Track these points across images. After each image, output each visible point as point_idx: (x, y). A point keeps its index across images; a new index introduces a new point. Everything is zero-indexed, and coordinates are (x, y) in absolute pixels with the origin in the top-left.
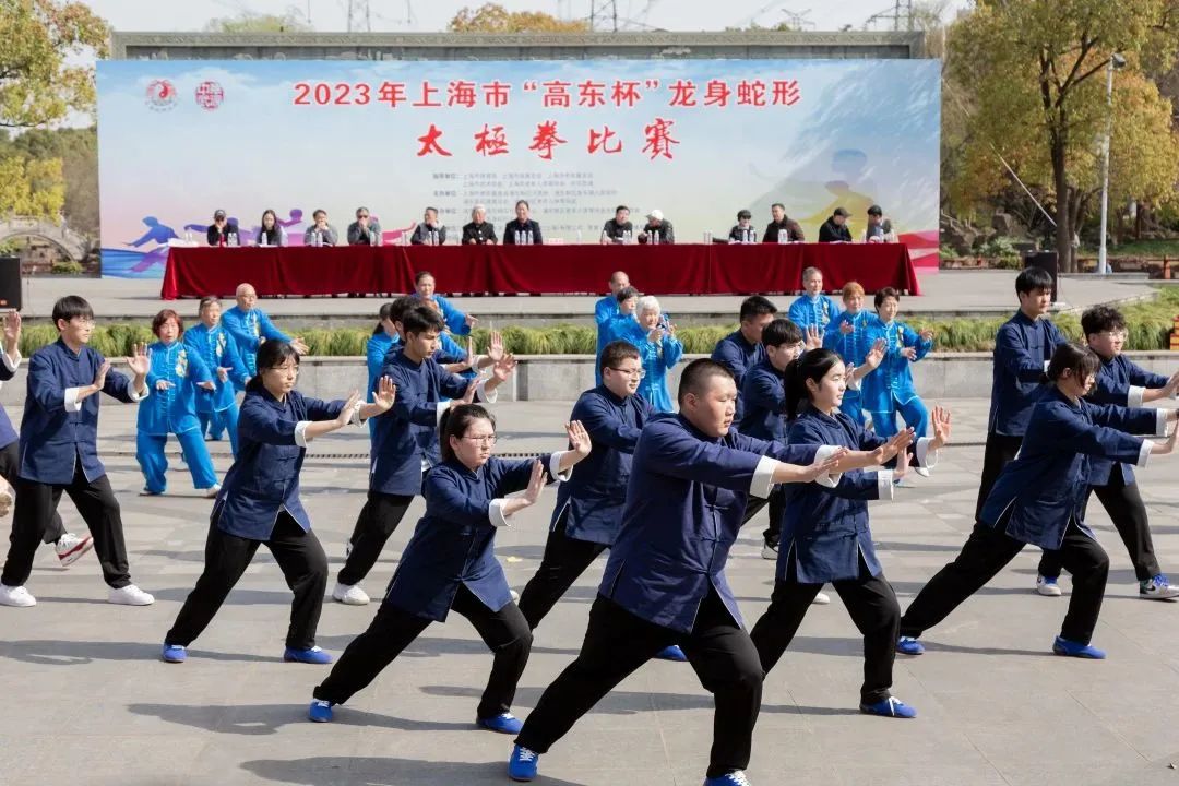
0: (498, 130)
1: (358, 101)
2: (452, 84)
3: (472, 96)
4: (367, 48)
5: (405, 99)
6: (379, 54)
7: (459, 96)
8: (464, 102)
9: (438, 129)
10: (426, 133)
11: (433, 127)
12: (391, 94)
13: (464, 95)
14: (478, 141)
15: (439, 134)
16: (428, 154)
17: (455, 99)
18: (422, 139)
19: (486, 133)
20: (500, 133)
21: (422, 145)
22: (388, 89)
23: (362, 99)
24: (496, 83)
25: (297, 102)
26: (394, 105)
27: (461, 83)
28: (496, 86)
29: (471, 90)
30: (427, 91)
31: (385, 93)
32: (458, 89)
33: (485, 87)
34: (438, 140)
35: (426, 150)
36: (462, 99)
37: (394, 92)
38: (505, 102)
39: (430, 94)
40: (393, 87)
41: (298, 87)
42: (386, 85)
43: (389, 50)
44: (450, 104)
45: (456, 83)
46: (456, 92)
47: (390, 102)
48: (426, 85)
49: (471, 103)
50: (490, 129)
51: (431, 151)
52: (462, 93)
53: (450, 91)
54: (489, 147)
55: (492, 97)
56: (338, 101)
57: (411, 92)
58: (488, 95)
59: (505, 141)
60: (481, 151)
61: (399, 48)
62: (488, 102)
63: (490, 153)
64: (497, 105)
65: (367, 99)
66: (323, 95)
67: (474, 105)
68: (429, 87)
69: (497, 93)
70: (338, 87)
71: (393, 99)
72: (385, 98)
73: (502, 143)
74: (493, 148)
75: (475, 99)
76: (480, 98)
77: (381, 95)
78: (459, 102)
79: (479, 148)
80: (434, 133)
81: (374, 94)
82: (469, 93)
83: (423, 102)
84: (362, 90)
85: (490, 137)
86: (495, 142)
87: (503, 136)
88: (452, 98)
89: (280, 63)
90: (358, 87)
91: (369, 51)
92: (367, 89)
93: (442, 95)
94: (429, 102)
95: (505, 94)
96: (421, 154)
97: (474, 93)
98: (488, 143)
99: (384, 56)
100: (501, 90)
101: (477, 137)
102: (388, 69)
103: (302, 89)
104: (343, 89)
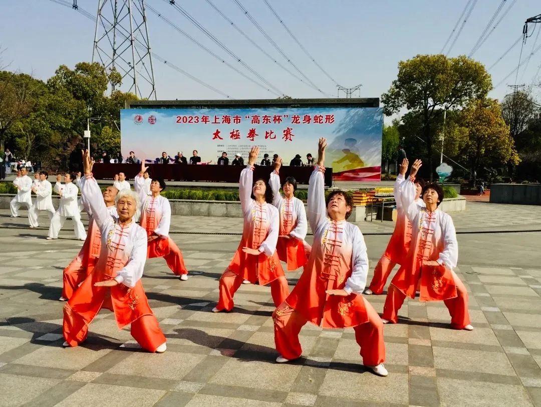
0: (237, 131)
1: (195, 122)
2: (224, 116)
3: (230, 120)
5: (209, 121)
6: (203, 107)
7: (225, 120)
8: (227, 122)
10: (215, 132)
11: (217, 130)
12: (205, 120)
13: (227, 120)
14: (231, 135)
15: (220, 132)
18: (214, 134)
19: (234, 132)
23: (197, 121)
25: (177, 122)
26: (206, 123)
27: (226, 116)
28: (237, 117)
29: (229, 118)
30: (216, 118)
31: (203, 119)
32: (225, 118)
33: (234, 117)
34: (219, 134)
35: (215, 137)
37: (206, 119)
38: (239, 122)
40: (206, 117)
42: (204, 116)
43: (206, 106)
44: (223, 123)
49: (229, 123)
51: (217, 138)
53: (223, 118)
54: (235, 137)
55: (236, 121)
56: (189, 122)
57: (212, 119)
58: (234, 119)
61: (209, 105)
63: (235, 139)
66: (185, 120)
69: (237, 119)
70: (189, 117)
71: (206, 121)
72: (203, 121)
73: (239, 135)
76: (232, 121)
78: (225, 122)
79: (231, 137)
80: (218, 132)
81: (200, 120)
83: (215, 122)
84: (197, 118)
85: (235, 133)
86: (236, 135)
87: (239, 133)
88: (223, 121)
89: (173, 110)
90: (195, 117)
91: (200, 106)
93: (220, 120)
94: (217, 122)
95: (240, 119)
98: (234, 135)
101: (231, 133)
102: (204, 111)
103: (179, 118)
104: (191, 118)
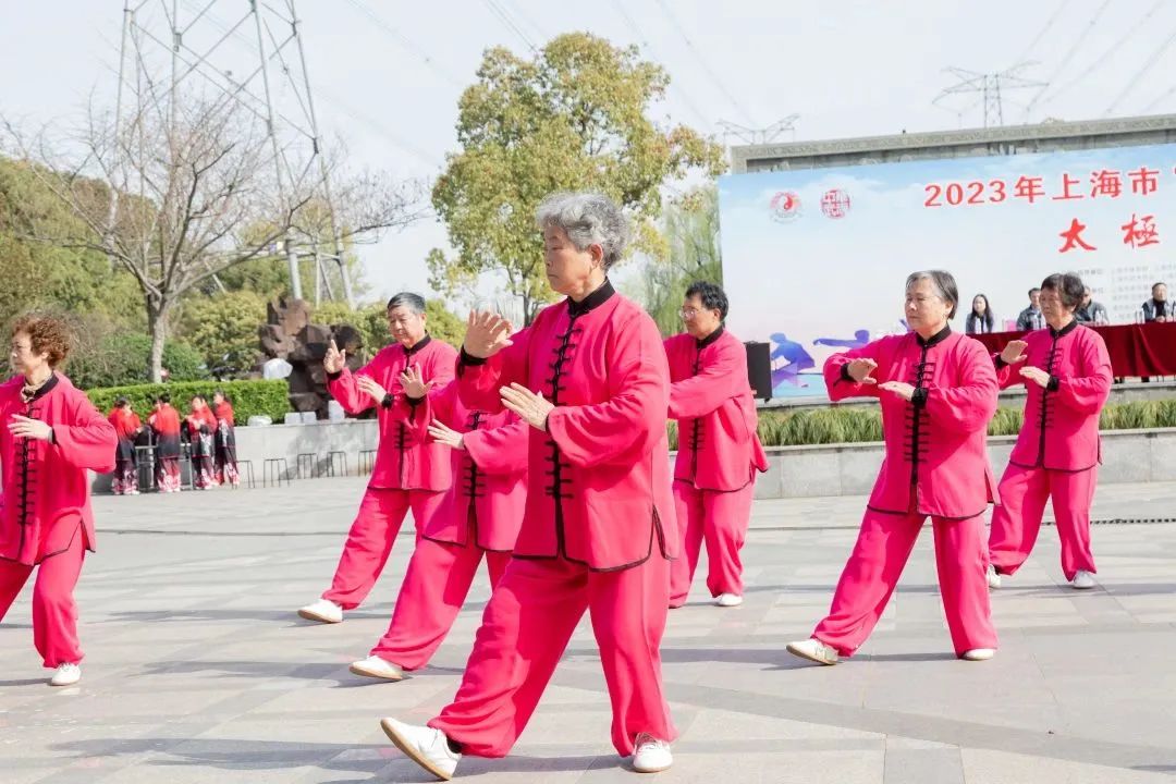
0: (1147, 219)
1: (993, 199)
2: (1095, 174)
3: (1117, 184)
4: (998, 143)
5: (1043, 194)
6: (1011, 148)
7: (1102, 186)
8: (1109, 192)
9: (1080, 223)
10: (1068, 228)
11: (1075, 222)
12: (1028, 189)
13: (1108, 184)
14: (1126, 232)
15: (1082, 227)
16: (1071, 250)
17: (1099, 190)
18: (1064, 235)
19: (1134, 223)
20: (1151, 222)
21: (1064, 241)
22: (1025, 184)
23: (998, 196)
24: (1143, 170)
25: (928, 204)
26: (1031, 200)
27: (1104, 173)
28: (1144, 173)
29: (1116, 179)
30: (1067, 182)
31: (1022, 189)
32: (1102, 178)
33: (1130, 175)
34: (1081, 235)
35: (1069, 245)
36: (1106, 189)
37: (1031, 187)
38: (1154, 189)
39: (1071, 187)
40: (1030, 181)
41: (928, 189)
42: (1023, 179)
43: (1022, 143)
44: (1093, 195)
45: (1100, 173)
46: (1099, 183)
47: (1027, 198)
48: (1066, 176)
49: (1117, 193)
50: (1138, 219)
51: (1073, 246)
52: (1106, 182)
53: (1093, 181)
54: (1138, 238)
55: (1140, 185)
56: (971, 201)
57: (1051, 186)
58: (1135, 182)
59: (1156, 230)
60: (1129, 244)
61: (1033, 140)
62: (1135, 189)
63: (1140, 245)
64: (1145, 192)
65: (1003, 196)
66: (955, 195)
67: (1120, 195)
68: (1070, 179)
69: (1144, 181)
70: (971, 186)
71: (1031, 195)
72: (1022, 194)
73: (1152, 233)
74: (1142, 240)
75: (1120, 188)
76: (1126, 184)
77: (1018, 191)
78: (1102, 192)
79: (1127, 240)
80: (1076, 228)
81: (1010, 191)
82: (1113, 182)
83: (1062, 194)
84: (997, 186)
85: (1138, 228)
86: (1144, 232)
87: (1154, 226)
88: (1095, 190)
89: (909, 165)
90: (992, 184)
91: (1001, 147)
92: (1002, 185)
93: (1083, 187)
94: (1071, 193)
95: (1154, 181)
96: (1064, 250)
97: (1120, 181)
98: (1137, 234)
99: (1018, 150)
100: (1148, 177)
101: (1124, 228)
102: (1024, 162)
103: (933, 191)
104: (976, 188)
